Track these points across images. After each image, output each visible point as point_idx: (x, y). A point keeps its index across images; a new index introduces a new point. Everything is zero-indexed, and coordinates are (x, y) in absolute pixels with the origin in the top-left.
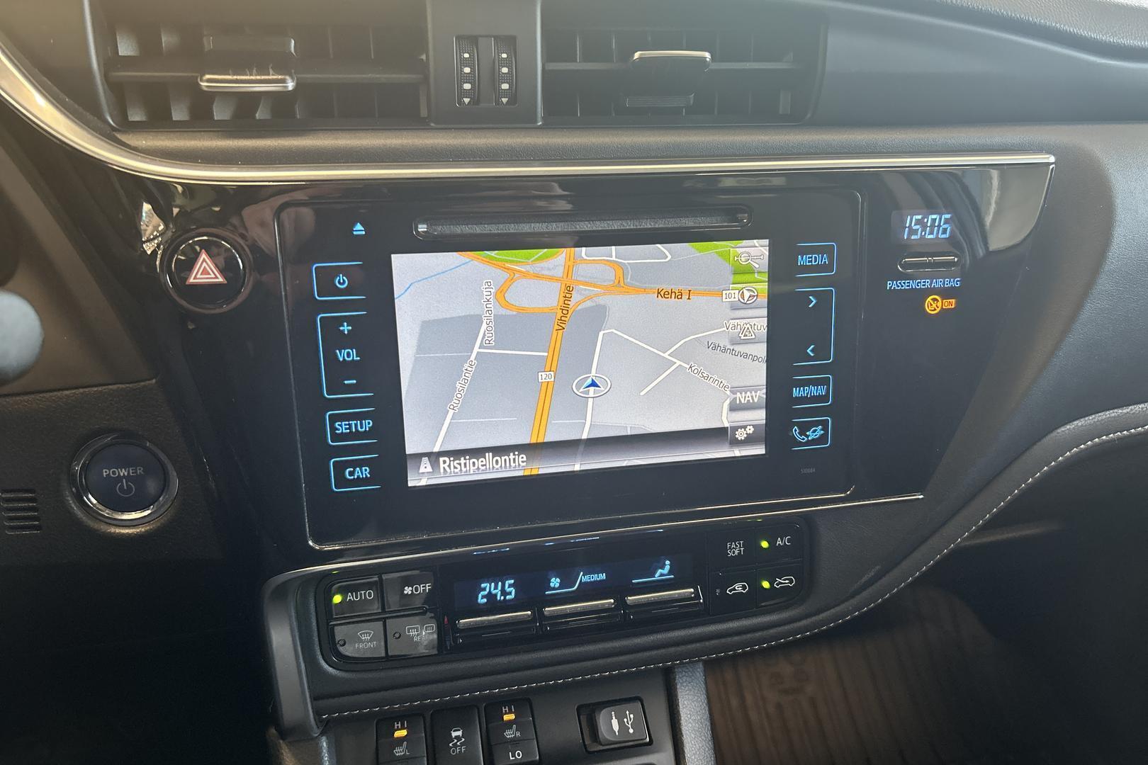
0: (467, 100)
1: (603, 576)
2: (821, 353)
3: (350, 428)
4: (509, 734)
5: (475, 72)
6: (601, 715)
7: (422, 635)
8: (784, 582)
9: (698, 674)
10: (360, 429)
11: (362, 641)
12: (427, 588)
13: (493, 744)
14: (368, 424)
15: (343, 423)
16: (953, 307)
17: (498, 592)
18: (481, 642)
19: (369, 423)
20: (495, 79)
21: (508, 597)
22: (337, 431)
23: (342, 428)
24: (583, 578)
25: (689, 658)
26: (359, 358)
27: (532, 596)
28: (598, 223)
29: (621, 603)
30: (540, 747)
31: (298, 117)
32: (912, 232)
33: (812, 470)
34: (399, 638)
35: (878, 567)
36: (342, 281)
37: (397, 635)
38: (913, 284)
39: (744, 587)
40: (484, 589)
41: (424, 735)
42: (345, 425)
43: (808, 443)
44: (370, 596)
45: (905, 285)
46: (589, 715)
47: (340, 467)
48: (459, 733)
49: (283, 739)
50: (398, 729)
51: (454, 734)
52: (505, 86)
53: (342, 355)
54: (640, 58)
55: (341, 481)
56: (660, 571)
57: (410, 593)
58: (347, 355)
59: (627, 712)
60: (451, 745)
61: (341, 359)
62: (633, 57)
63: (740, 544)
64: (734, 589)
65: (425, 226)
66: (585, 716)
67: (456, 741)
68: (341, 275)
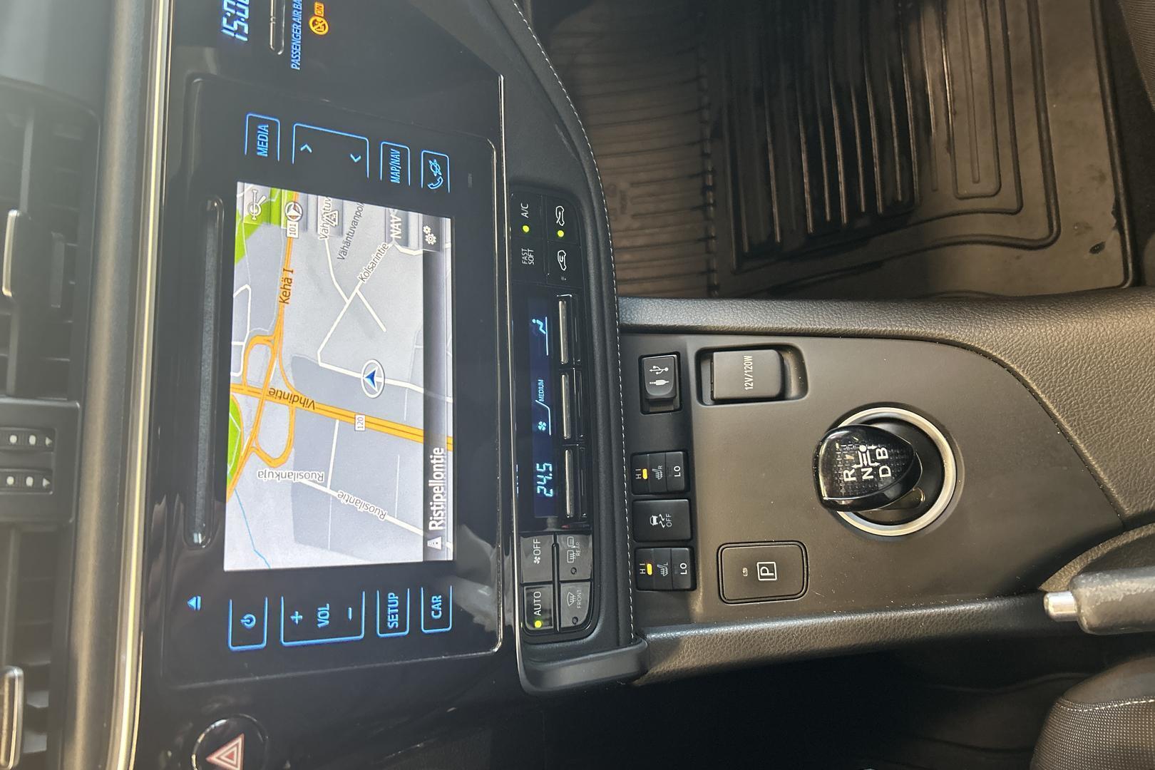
0: (45, 483)
1: (541, 382)
2: (359, 148)
3: (394, 614)
4: (659, 475)
5: (12, 472)
6: (651, 393)
7: (574, 549)
8: (560, 217)
9: (625, 303)
10: (397, 605)
11: (575, 603)
12: (537, 542)
13: (665, 490)
14: (393, 598)
15: (389, 620)
16: (323, 6)
17: (545, 479)
18: (587, 499)
19: (392, 596)
20: (22, 450)
21: (551, 469)
22: (397, 626)
23: (393, 621)
24: (540, 400)
25: (614, 310)
26: (328, 605)
27: (552, 448)
28: (204, 357)
29: (566, 369)
30: (671, 449)
31: (49, 662)
32: (240, 31)
33: (470, 178)
34: (575, 569)
35: (557, 128)
36: (249, 621)
37: (574, 571)
38: (296, 42)
39: (562, 254)
40: (542, 490)
41: (652, 549)
42: (391, 618)
43: (444, 176)
44: (537, 595)
45: (296, 50)
46: (649, 404)
47: (430, 623)
48: (655, 518)
49: (647, 671)
50: (646, 571)
51: (655, 523)
52: (32, 440)
53: (324, 621)
54: (12, 289)
55: (443, 622)
56: (541, 329)
57: (539, 558)
58: (324, 616)
59: (651, 370)
60: (663, 526)
61: (327, 622)
62: (8, 297)
63: (524, 252)
64: (562, 263)
65: (195, 535)
66: (651, 408)
67: (661, 522)
68: (242, 621)
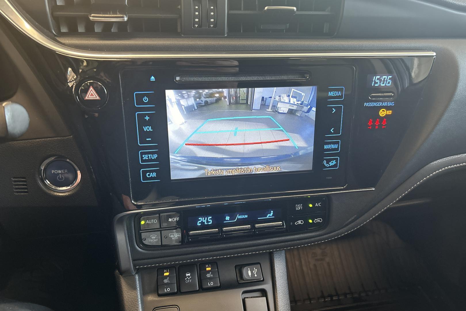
0: (196, 26)
1: (246, 216)
2: (336, 131)
3: (149, 157)
4: (208, 275)
5: (200, 14)
6: (244, 269)
7: (175, 236)
8: (318, 220)
9: (283, 254)
10: (152, 158)
11: (151, 239)
12: (178, 219)
13: (202, 279)
14: (155, 156)
15: (146, 155)
16: (391, 114)
17: (205, 221)
18: (198, 240)
19: (156, 156)
20: (208, 17)
21: (209, 223)
22: (143, 159)
23: (145, 157)
24: (239, 217)
25: (280, 248)
26: (152, 130)
27: (219, 223)
28: (248, 77)
29: (253, 227)
30: (220, 280)
31: (129, 31)
32: (376, 83)
33: (330, 178)
34: (166, 238)
35: (355, 216)
36: (146, 99)
37: (166, 237)
38: (375, 104)
39: (302, 222)
40: (200, 220)
41: (175, 275)
42: (147, 156)
43: (330, 167)
44: (155, 221)
45: (371, 104)
46: (239, 269)
47: (145, 173)
48: (189, 275)
49: (122, 275)
50: (165, 272)
51: (187, 275)
52: (212, 20)
53: (146, 129)
54: (267, 9)
55: (145, 178)
56: (269, 215)
57: (171, 221)
58: (148, 129)
59: (255, 268)
60: (186, 279)
61: (145, 130)
62: (265, 9)
63: (301, 205)
64: (298, 223)
65: (179, 78)
66: (238, 269)
67: (188, 277)
68: (145, 97)
